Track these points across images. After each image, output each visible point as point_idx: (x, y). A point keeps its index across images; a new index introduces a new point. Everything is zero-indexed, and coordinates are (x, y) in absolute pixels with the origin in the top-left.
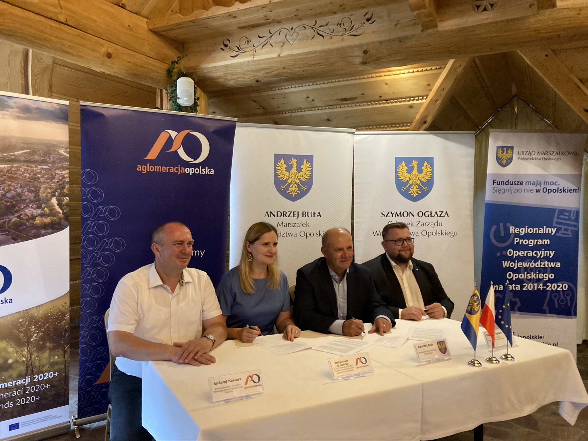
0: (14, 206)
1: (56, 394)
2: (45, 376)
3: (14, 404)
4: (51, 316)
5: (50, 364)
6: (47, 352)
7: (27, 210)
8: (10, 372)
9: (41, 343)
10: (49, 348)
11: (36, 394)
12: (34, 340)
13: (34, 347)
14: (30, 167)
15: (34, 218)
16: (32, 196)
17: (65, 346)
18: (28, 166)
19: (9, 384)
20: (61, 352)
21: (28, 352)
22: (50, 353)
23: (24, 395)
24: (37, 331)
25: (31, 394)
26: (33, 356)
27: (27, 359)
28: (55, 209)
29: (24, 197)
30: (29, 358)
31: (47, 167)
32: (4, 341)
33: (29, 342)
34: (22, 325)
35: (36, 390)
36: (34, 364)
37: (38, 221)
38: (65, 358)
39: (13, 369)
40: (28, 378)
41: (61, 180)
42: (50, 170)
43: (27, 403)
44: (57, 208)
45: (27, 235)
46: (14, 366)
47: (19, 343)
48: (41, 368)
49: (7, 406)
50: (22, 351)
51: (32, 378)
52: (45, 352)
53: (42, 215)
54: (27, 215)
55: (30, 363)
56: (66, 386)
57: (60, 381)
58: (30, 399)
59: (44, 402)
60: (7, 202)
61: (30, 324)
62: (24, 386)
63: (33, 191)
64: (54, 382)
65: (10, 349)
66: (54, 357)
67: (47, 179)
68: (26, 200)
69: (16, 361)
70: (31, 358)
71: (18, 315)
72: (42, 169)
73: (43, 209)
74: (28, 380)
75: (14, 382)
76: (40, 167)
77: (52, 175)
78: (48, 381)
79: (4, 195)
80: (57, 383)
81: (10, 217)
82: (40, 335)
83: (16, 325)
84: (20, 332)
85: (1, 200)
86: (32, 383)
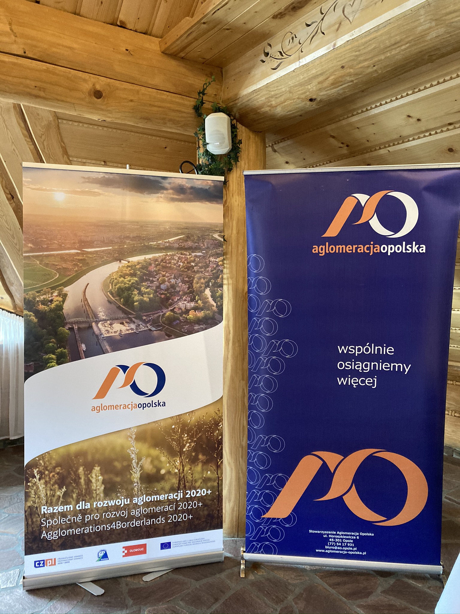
0: (168, 299)
1: (209, 515)
2: (197, 492)
3: (167, 519)
4: (204, 424)
5: (203, 480)
6: (200, 465)
7: (180, 303)
8: (163, 484)
9: (194, 454)
10: (202, 461)
11: (189, 512)
12: (187, 450)
13: (187, 458)
14: (184, 254)
15: (187, 311)
16: (185, 287)
17: (218, 460)
18: (182, 254)
19: (162, 497)
20: (215, 467)
21: (180, 463)
22: (203, 466)
23: (176, 512)
24: (190, 441)
25: (183, 512)
26: (185, 469)
27: (179, 470)
28: (208, 302)
29: (178, 289)
30: (181, 471)
31: (200, 254)
32: (157, 449)
33: (181, 452)
34: (174, 432)
35: (188, 507)
36: (187, 477)
37: (192, 315)
38: (218, 475)
39: (166, 481)
40: (180, 492)
41: (215, 269)
42: (204, 257)
43: (179, 520)
44: (210, 300)
45: (180, 331)
46: (167, 477)
47: (172, 453)
48: (193, 483)
49: (158, 521)
50: (174, 461)
51: (185, 493)
52: (198, 465)
53: (195, 309)
54: (180, 309)
55: (182, 476)
56: (219, 507)
57: (213, 501)
58: (182, 518)
59: (196, 522)
61: (182, 432)
62: (177, 501)
63: (187, 282)
64: (207, 501)
65: (163, 459)
66: (207, 472)
67: (201, 268)
68: (180, 291)
69: (169, 472)
70: (183, 470)
71: (170, 420)
72: (196, 256)
73: (197, 302)
74: (181, 495)
75: (166, 496)
76: (193, 254)
77: (206, 263)
78: (201, 499)
79: (158, 287)
80: (209, 503)
81: (164, 311)
82: (193, 444)
83: (169, 431)
84: (173, 440)
85: (156, 292)
86: (184, 499)
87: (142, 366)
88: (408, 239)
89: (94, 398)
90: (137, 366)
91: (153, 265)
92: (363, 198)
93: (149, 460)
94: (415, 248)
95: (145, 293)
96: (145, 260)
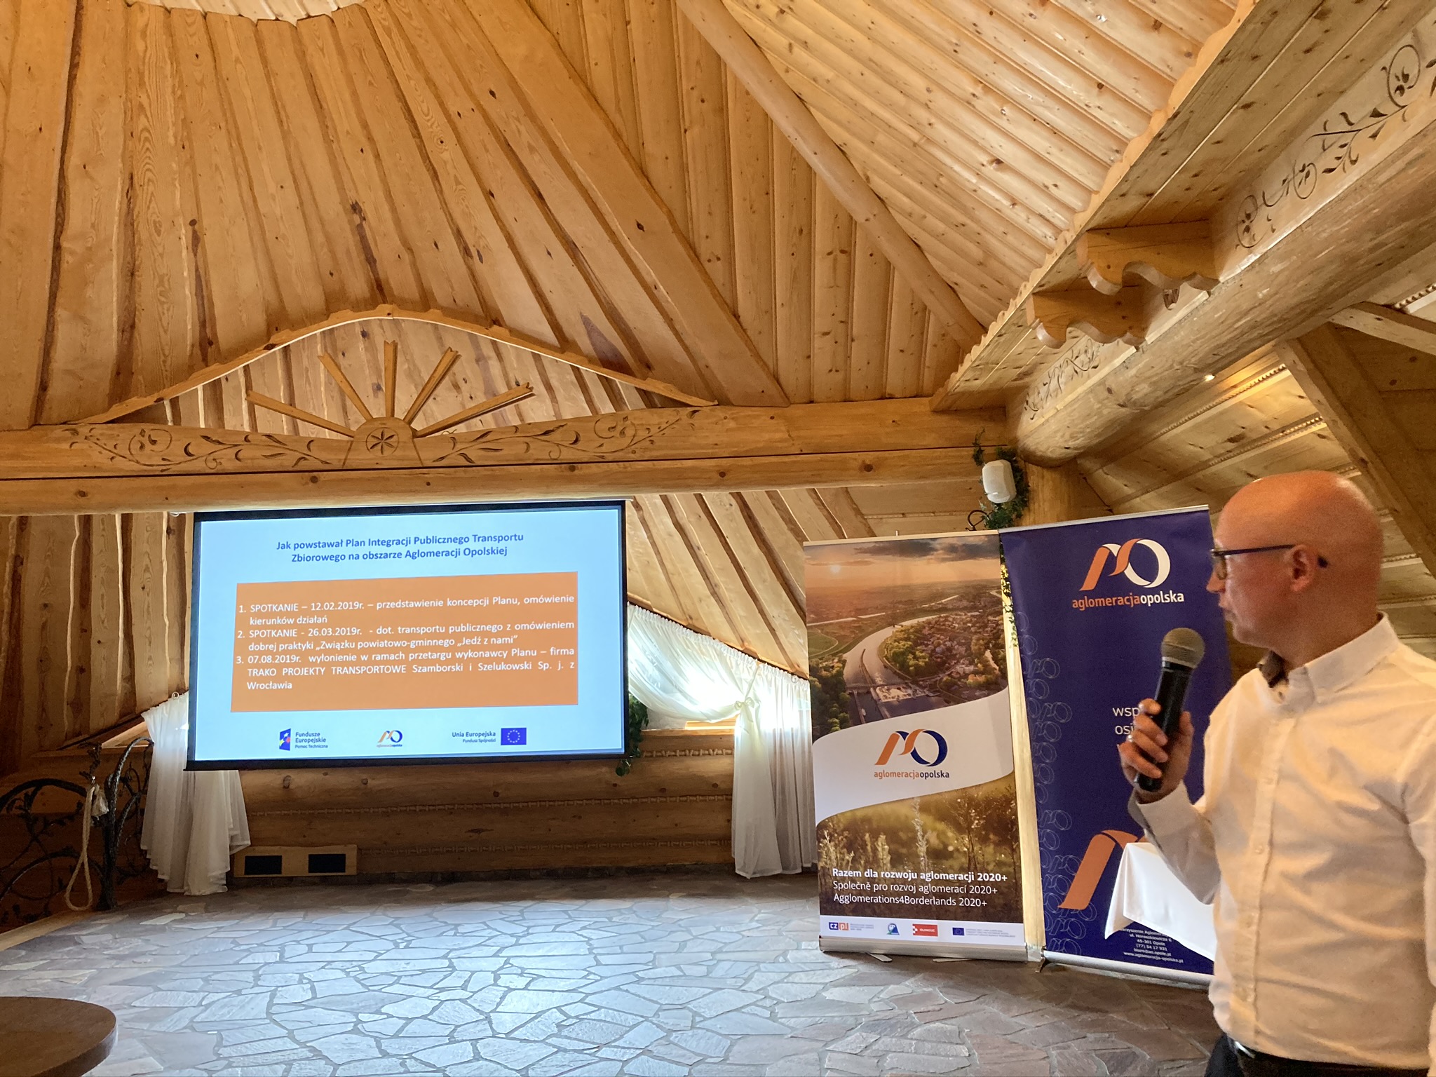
0: (944, 663)
1: (1006, 905)
2: (990, 877)
3: (958, 902)
4: (993, 801)
5: (997, 863)
6: (992, 846)
7: (958, 667)
8: (951, 862)
9: (983, 833)
10: (993, 842)
11: (982, 897)
12: (975, 828)
13: (976, 836)
14: (960, 615)
15: (966, 676)
16: (962, 649)
17: (1013, 843)
18: (956, 615)
19: (951, 877)
20: (1010, 851)
21: (969, 841)
22: (995, 847)
24: (979, 817)
25: (976, 896)
26: (975, 848)
27: (968, 849)
28: (989, 665)
29: (954, 652)
30: (971, 850)
31: (977, 613)
32: (943, 822)
33: (969, 830)
34: (960, 807)
35: (980, 892)
36: (977, 858)
37: (971, 679)
38: (1013, 859)
39: (954, 859)
40: (971, 874)
41: (995, 628)
42: (981, 617)
43: (971, 906)
44: (992, 663)
45: (960, 696)
46: (956, 855)
47: (961, 829)
48: (985, 866)
49: (949, 902)
50: (962, 838)
51: (976, 875)
52: (989, 846)
53: (975, 673)
54: (958, 673)
55: (972, 856)
57: (1010, 889)
58: (975, 902)
59: (991, 910)
60: (938, 657)
61: (969, 808)
62: (968, 884)
63: (964, 644)
64: (1003, 888)
65: (950, 834)
66: (1001, 855)
67: (979, 628)
68: (956, 654)
69: (957, 850)
70: (973, 849)
71: (955, 794)
72: (972, 616)
73: (976, 665)
74: (971, 878)
75: (956, 875)
76: (969, 614)
77: (983, 622)
78: (994, 884)
79: (934, 651)
80: (1006, 890)
81: (941, 676)
82: (982, 822)
83: (954, 805)
84: (960, 815)
85: (931, 656)
86: (975, 882)
87: (921, 733)
88: (1164, 587)
89: (877, 764)
90: (916, 733)
91: (927, 628)
92: (1114, 548)
93: (935, 834)
94: (1173, 597)
95: (920, 657)
96: (918, 624)
